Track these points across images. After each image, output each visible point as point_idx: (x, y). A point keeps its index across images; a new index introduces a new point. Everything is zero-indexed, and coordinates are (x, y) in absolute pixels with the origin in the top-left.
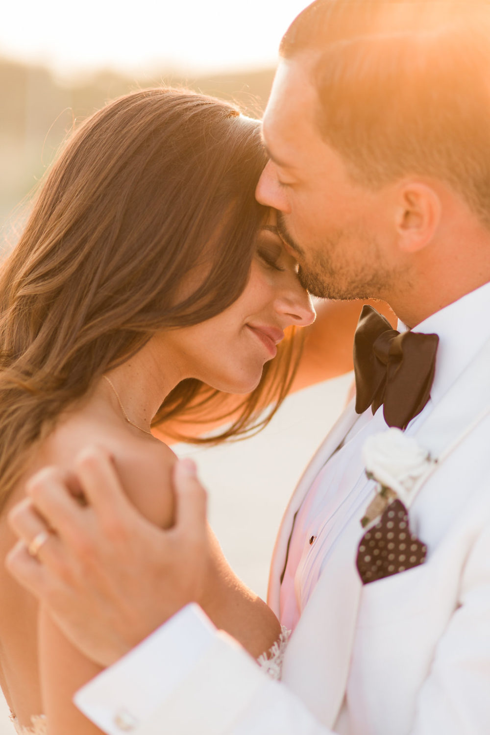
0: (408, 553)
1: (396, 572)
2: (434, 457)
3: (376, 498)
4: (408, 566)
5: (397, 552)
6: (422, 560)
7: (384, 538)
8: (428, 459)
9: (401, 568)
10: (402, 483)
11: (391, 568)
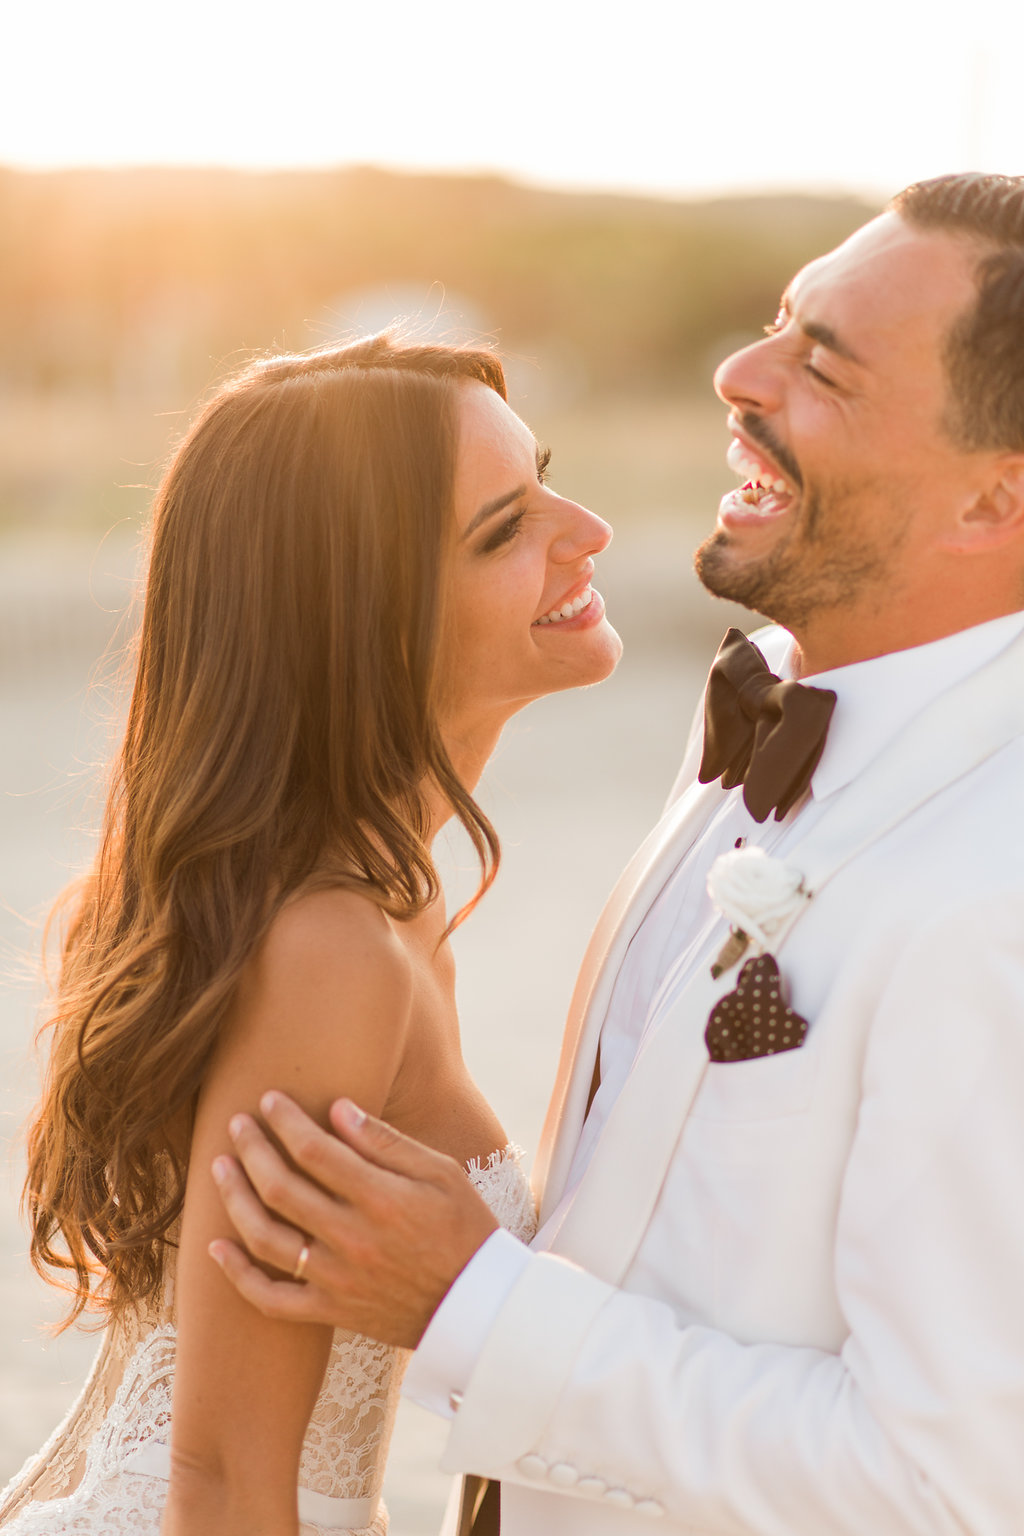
0: (780, 1031)
1: (763, 1054)
2: (808, 887)
3: (731, 940)
4: (780, 1048)
5: (765, 1029)
6: (799, 1042)
7: (748, 1008)
8: (800, 889)
9: (770, 1051)
10: (762, 927)
11: (756, 1049)
